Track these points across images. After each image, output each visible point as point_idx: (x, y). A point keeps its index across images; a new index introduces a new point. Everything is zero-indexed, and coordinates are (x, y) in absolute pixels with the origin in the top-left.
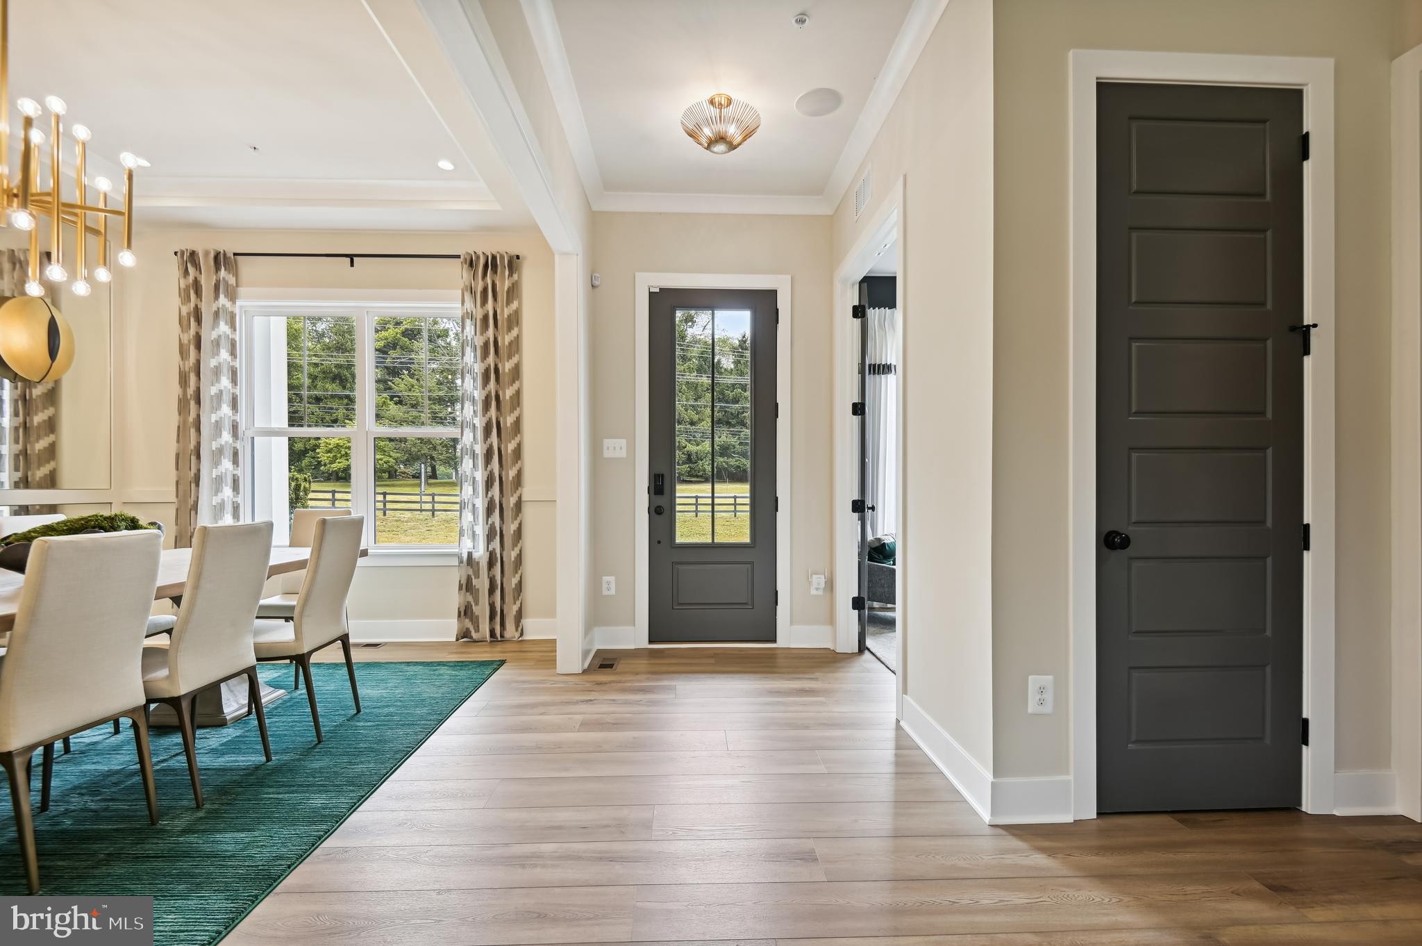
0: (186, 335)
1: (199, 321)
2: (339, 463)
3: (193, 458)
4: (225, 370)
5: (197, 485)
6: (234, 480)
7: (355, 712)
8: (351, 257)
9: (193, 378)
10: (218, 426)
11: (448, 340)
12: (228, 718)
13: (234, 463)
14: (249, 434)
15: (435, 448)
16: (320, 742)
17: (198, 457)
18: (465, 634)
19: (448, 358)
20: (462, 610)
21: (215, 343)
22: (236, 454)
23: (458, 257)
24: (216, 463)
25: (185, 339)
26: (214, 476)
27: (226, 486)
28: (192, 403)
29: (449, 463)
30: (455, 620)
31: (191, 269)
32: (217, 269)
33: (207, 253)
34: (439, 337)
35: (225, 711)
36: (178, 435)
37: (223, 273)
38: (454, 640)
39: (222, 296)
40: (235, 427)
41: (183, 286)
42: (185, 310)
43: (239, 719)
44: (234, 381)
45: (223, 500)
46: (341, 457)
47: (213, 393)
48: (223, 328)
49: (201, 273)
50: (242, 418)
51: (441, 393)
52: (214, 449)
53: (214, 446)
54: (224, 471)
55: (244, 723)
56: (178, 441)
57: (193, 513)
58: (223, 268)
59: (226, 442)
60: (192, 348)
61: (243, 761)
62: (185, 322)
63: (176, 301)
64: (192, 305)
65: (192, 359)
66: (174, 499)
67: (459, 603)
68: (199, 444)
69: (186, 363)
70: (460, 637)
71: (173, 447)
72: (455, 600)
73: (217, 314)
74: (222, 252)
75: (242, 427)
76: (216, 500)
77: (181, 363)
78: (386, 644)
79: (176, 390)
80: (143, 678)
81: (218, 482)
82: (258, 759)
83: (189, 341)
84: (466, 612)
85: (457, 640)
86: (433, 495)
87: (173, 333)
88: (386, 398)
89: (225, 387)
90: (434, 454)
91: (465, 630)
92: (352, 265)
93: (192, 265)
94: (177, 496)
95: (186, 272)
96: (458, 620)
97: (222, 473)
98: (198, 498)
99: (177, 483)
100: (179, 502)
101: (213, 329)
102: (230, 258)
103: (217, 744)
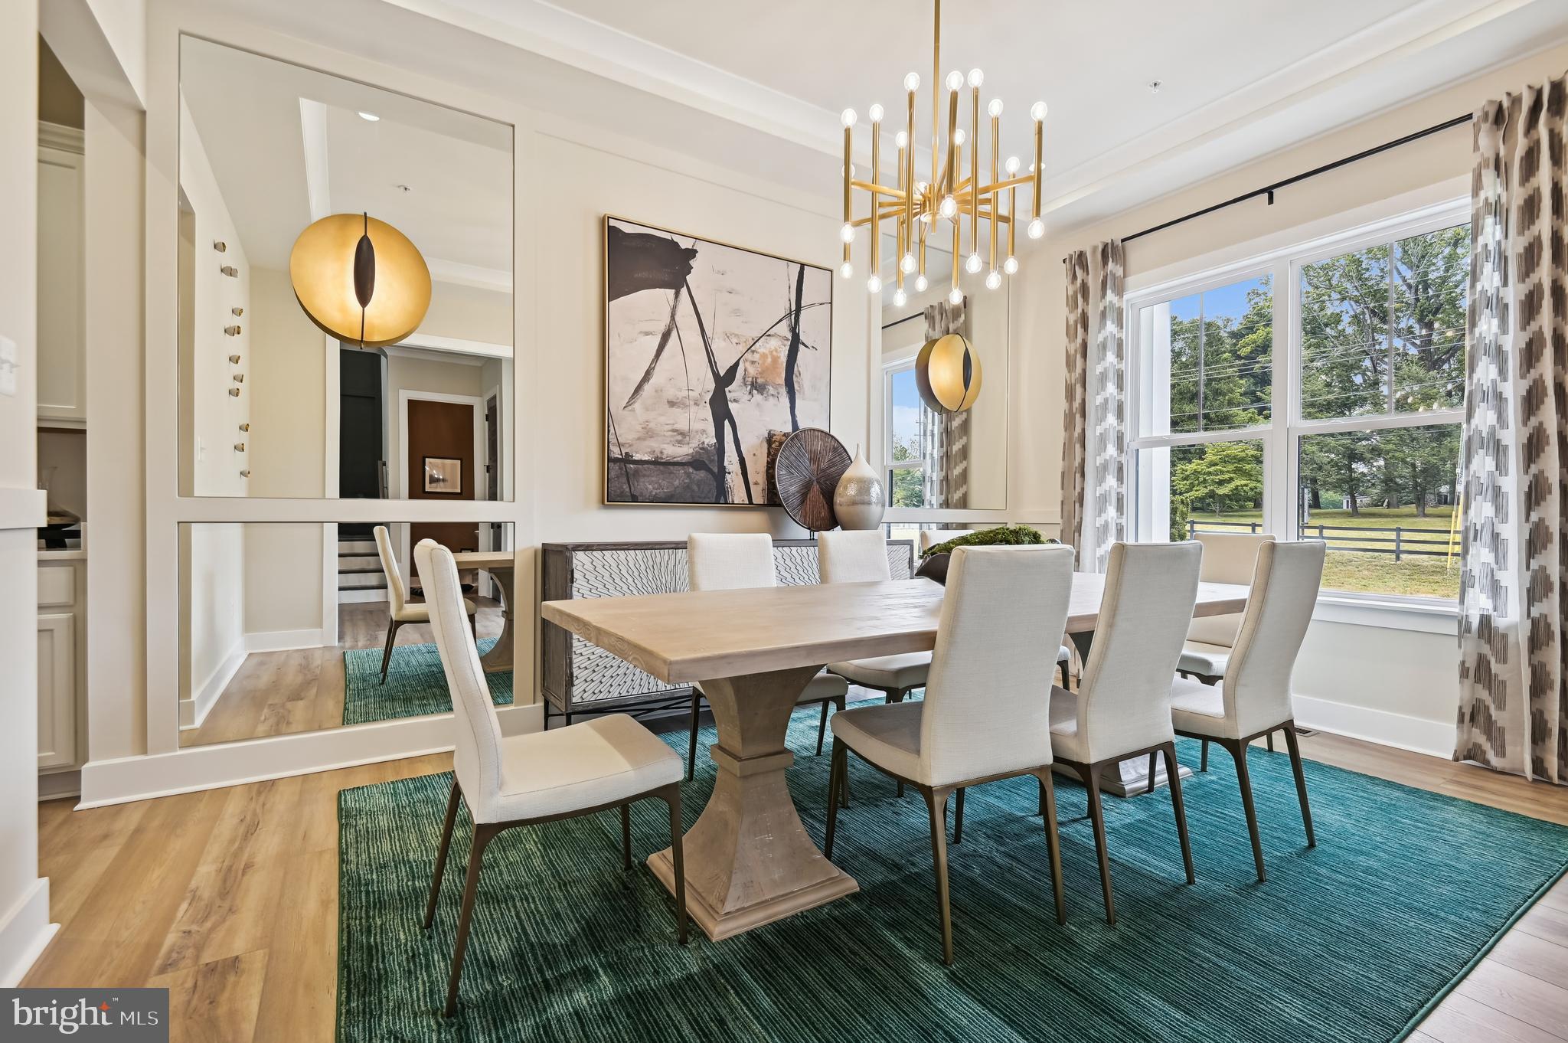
0: (1073, 345)
1: (1085, 327)
2: (1196, 491)
3: (1078, 476)
4: (1111, 375)
5: (1081, 505)
6: (1118, 499)
7: (1306, 843)
8: (1269, 191)
9: (1079, 389)
10: (1103, 440)
11: (1340, 328)
12: (1127, 788)
13: (1118, 480)
14: (1134, 446)
15: (1320, 468)
16: (1261, 880)
17: (1083, 475)
18: (1470, 752)
19: (1341, 348)
20: (1467, 711)
21: (1101, 347)
22: (1120, 469)
23: (1469, 117)
24: (1101, 480)
25: (1072, 349)
26: (1098, 495)
27: (1110, 505)
28: (1078, 416)
29: (1340, 486)
30: (1453, 726)
31: (1079, 272)
32: (1105, 262)
33: (1095, 249)
34: (1326, 325)
35: (1123, 778)
36: (1064, 453)
37: (1111, 265)
38: (1450, 757)
39: (1109, 292)
40: (1120, 438)
41: (1071, 293)
42: (1072, 318)
43: (1139, 794)
44: (1120, 387)
45: (1107, 522)
46: (1198, 485)
47: (1098, 403)
48: (1111, 327)
49: (1088, 274)
50: (1127, 428)
51: (1331, 397)
52: (1098, 464)
53: (1099, 461)
54: (1108, 489)
55: (1147, 802)
56: (1064, 459)
57: (1076, 535)
58: (1111, 259)
59: (1111, 456)
60: (1079, 356)
61: (1156, 867)
62: (1072, 331)
63: (1065, 310)
64: (1080, 310)
65: (1079, 370)
66: (1059, 520)
67: (1462, 700)
68: (1083, 460)
69: (1073, 374)
70: (1461, 757)
71: (1059, 465)
72: (1455, 693)
73: (1103, 314)
74: (1110, 241)
75: (1127, 439)
76: (1100, 522)
77: (1068, 375)
78: (1318, 733)
79: (1063, 405)
80: (1050, 725)
81: (1103, 500)
82: (1175, 871)
83: (1076, 351)
84: (1473, 716)
85: (1456, 759)
86: (1321, 528)
87: (1061, 344)
88: (1253, 413)
89: (1111, 394)
90: (1320, 476)
91: (1470, 746)
92: (1271, 201)
93: (1080, 268)
94: (1062, 518)
95: (1075, 276)
96: (1458, 727)
97: (1106, 491)
98: (1081, 518)
99: (1062, 502)
100: (1064, 523)
101: (1099, 332)
102: (1117, 246)
103: (1117, 823)
